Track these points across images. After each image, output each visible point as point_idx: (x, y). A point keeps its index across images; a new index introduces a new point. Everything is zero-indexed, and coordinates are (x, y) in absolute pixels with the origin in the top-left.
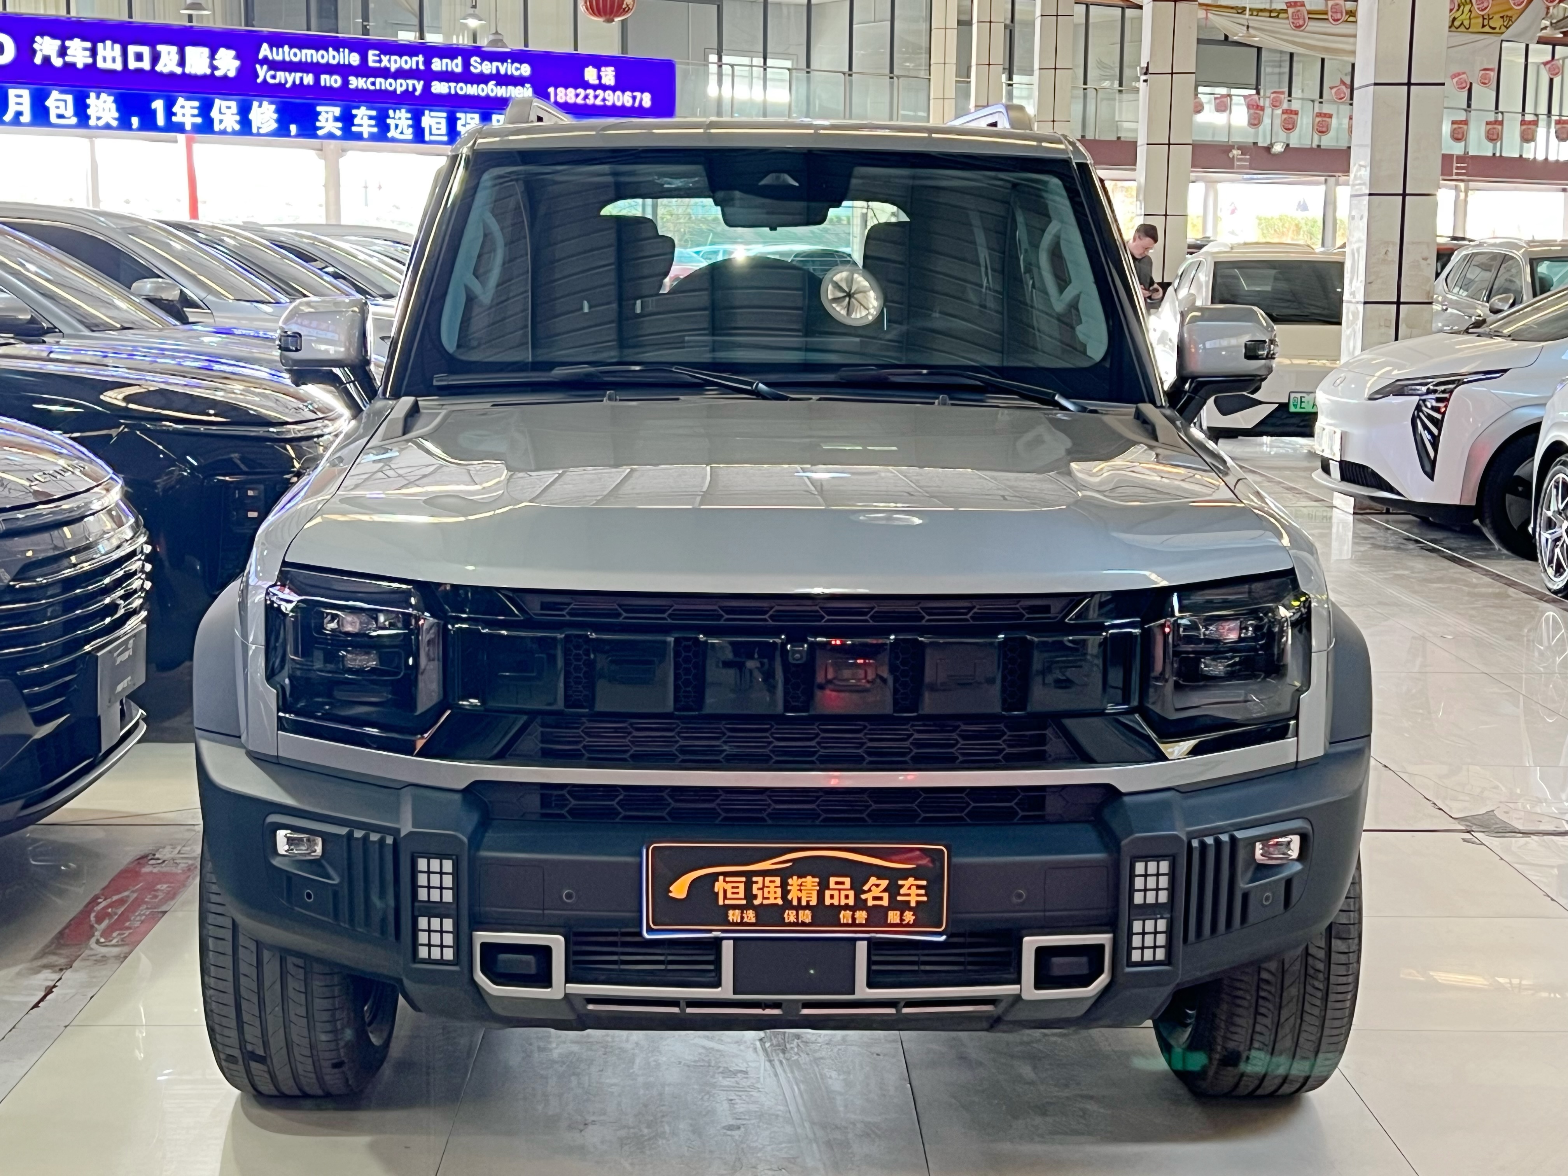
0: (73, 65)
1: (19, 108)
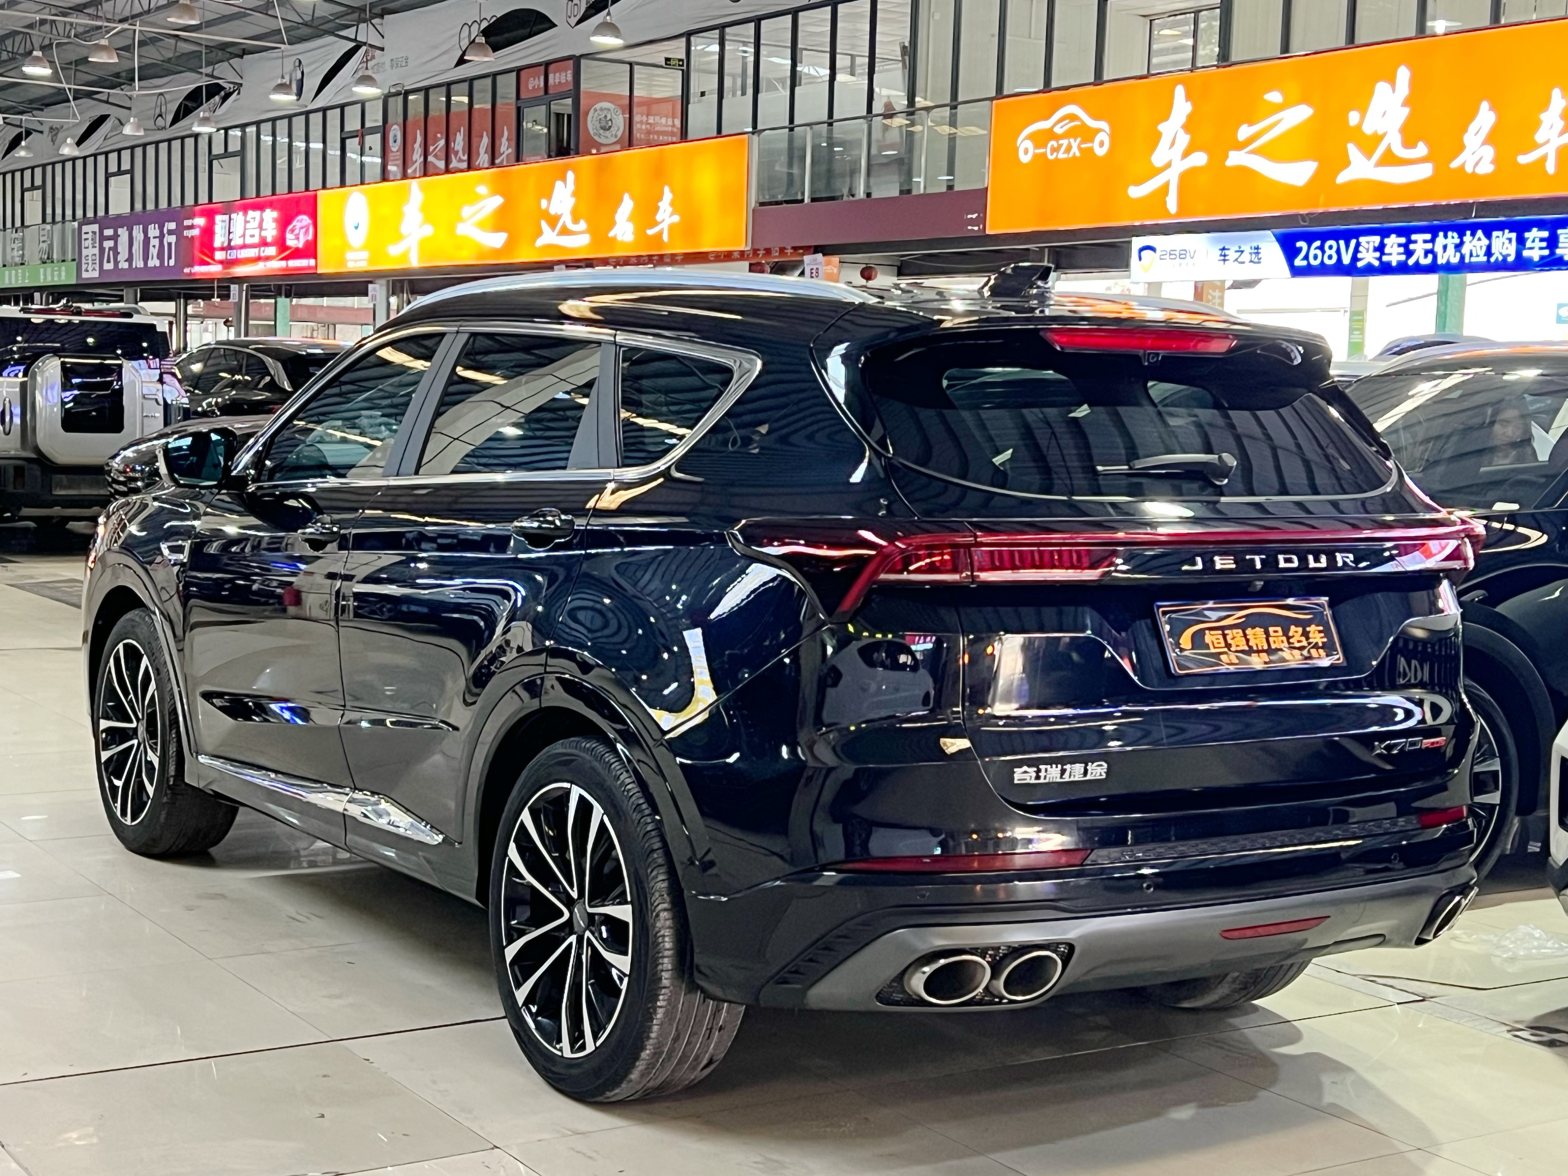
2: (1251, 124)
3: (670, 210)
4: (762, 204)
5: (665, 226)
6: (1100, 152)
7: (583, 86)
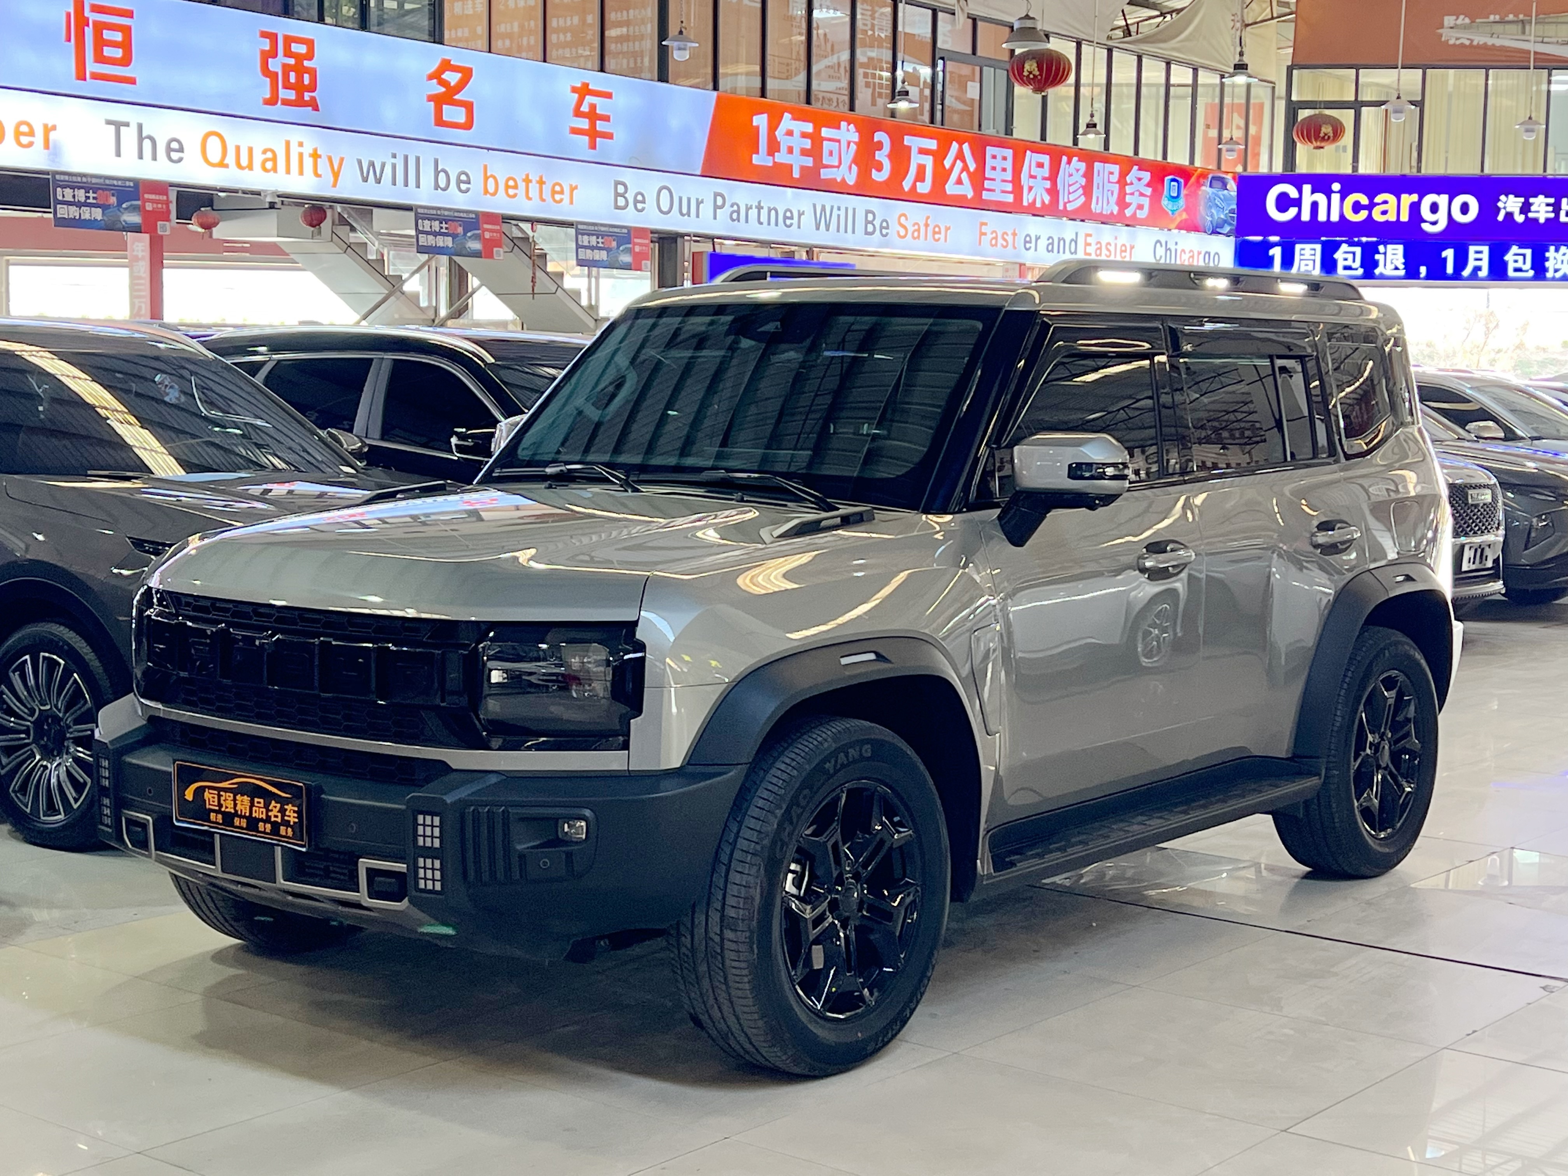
0: (1536, 220)
1: (1478, 263)
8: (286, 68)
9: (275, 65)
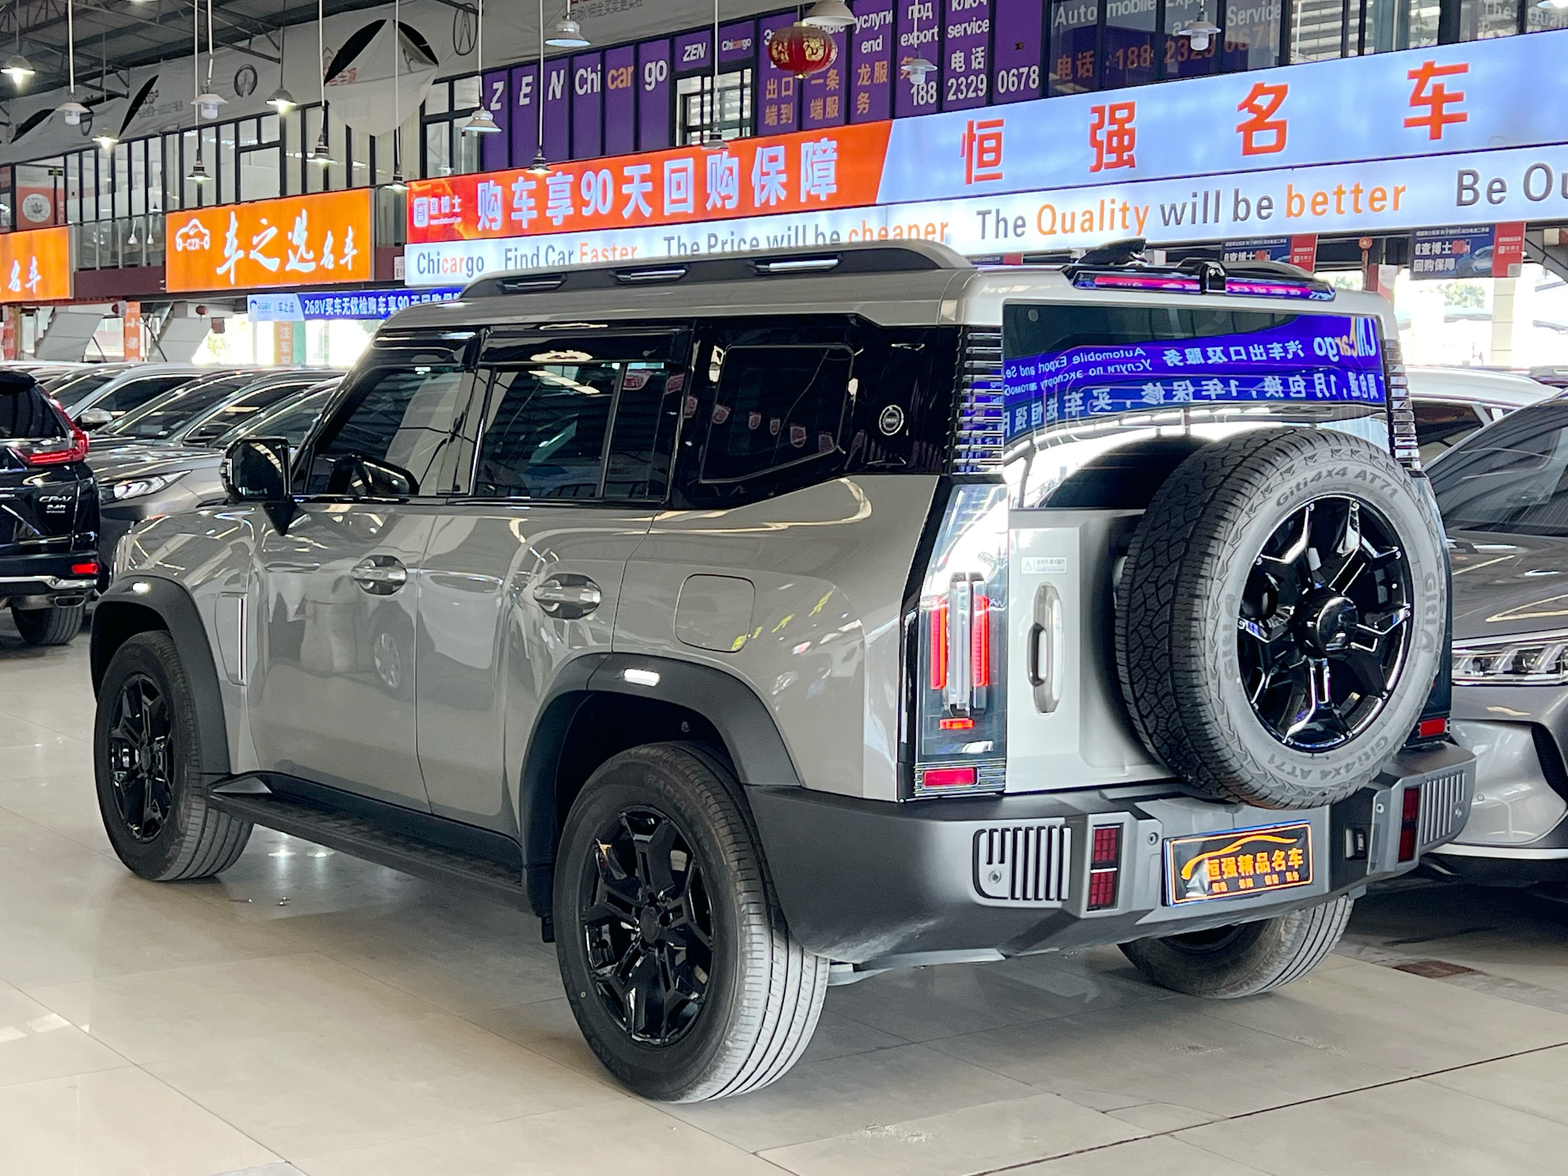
2: (258, 235)
3: (36, 272)
4: (81, 270)
5: (34, 282)
6: (207, 247)
7: (19, 183)
8: (1110, 135)
9: (1101, 135)
